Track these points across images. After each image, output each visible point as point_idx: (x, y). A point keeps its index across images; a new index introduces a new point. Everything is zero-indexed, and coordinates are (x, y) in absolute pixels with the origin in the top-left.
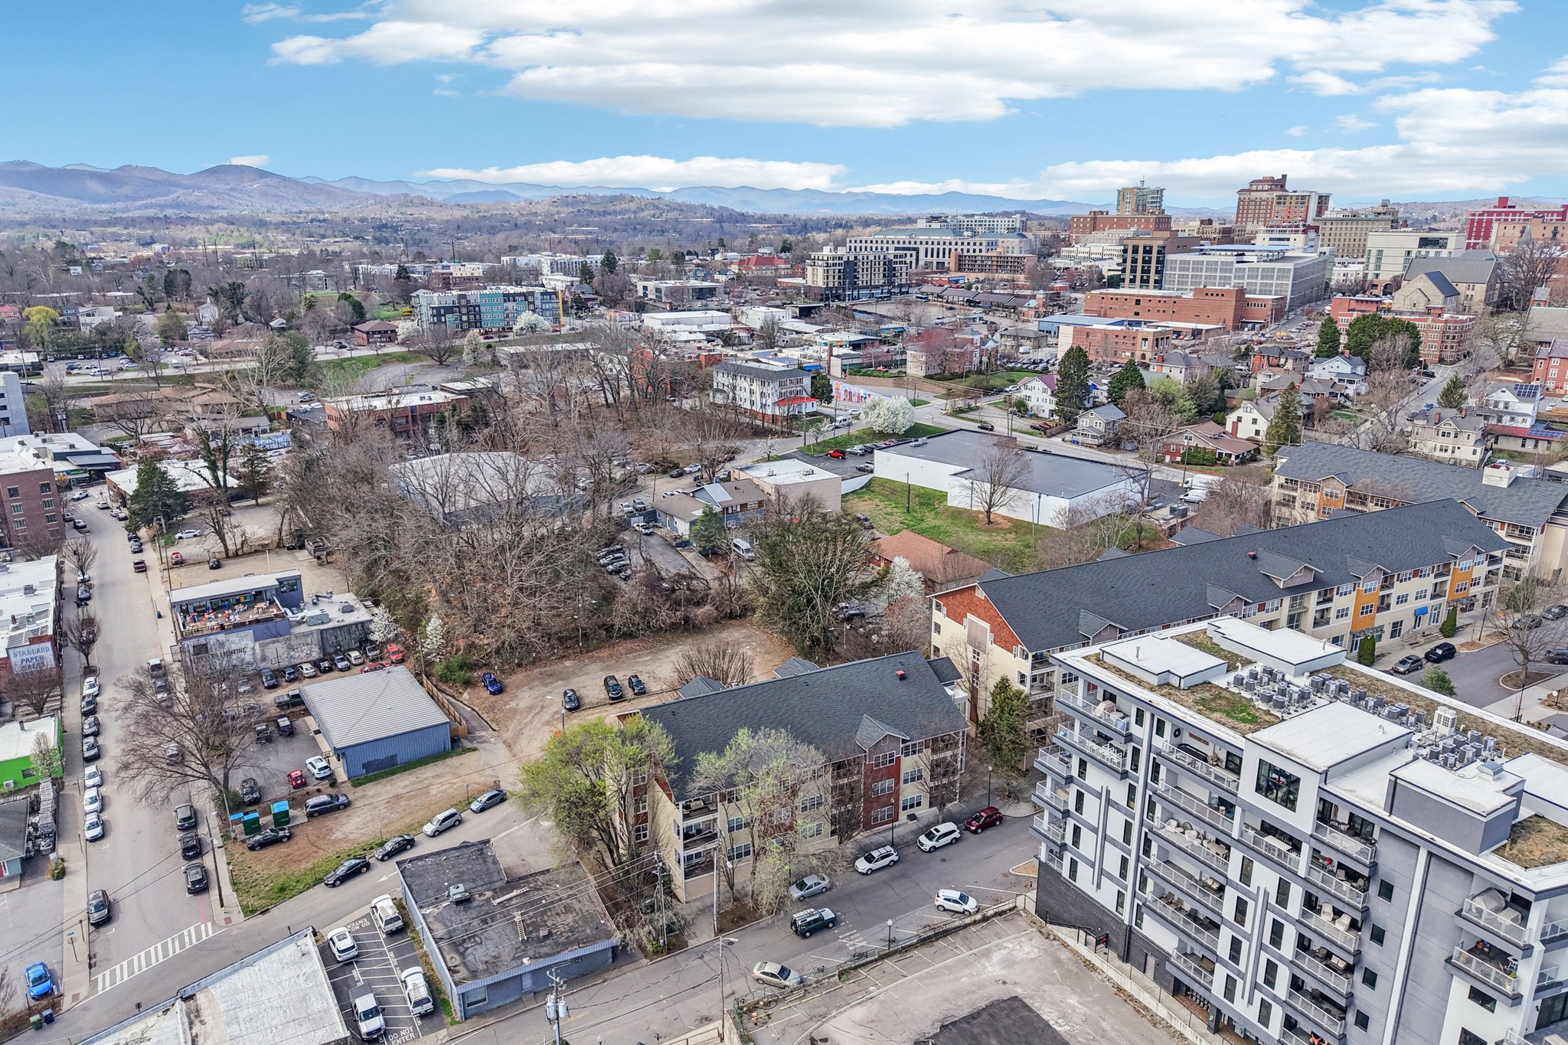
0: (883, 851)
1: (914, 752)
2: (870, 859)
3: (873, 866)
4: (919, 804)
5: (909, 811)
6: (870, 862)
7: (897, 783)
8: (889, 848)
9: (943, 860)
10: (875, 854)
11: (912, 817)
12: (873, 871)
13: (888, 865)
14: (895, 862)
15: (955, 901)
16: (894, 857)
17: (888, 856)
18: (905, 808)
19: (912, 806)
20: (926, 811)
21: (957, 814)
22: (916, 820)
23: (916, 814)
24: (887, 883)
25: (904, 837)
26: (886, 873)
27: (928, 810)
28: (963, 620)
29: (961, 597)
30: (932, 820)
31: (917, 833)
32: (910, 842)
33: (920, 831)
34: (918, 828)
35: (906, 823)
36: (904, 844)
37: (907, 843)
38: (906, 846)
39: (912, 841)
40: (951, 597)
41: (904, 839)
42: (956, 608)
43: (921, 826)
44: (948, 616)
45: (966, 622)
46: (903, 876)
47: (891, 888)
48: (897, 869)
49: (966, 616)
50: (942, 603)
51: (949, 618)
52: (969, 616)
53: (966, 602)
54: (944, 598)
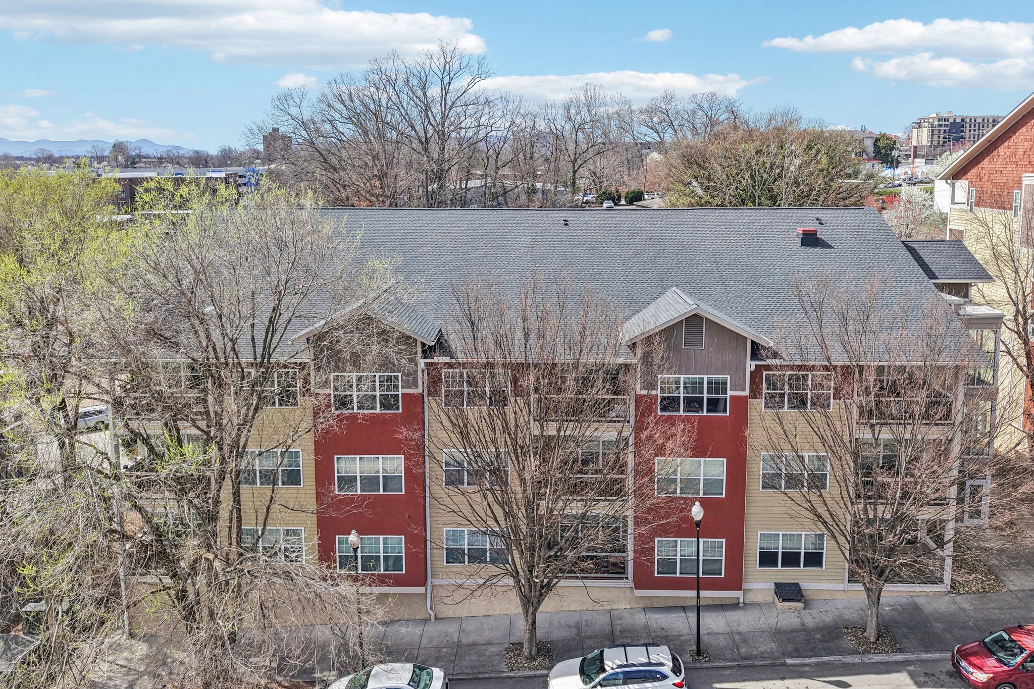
5: (783, 574)
8: (657, 655)
11: (791, 593)
18: (767, 559)
19: (791, 559)
20: (840, 587)
21: (938, 620)
22: (801, 605)
23: (804, 586)
25: (746, 641)
27: (848, 586)
28: (1012, 196)
29: (1009, 147)
30: (852, 615)
31: (790, 641)
32: (755, 658)
33: (801, 636)
34: (798, 628)
35: (772, 605)
36: (735, 660)
37: (746, 658)
38: (740, 667)
39: (765, 659)
40: (987, 159)
41: (741, 645)
42: (997, 178)
43: (811, 625)
44: (978, 203)
45: (1019, 198)
49: (1019, 184)
50: (967, 182)
51: (982, 206)
52: (1028, 179)
53: (1021, 151)
54: (972, 169)
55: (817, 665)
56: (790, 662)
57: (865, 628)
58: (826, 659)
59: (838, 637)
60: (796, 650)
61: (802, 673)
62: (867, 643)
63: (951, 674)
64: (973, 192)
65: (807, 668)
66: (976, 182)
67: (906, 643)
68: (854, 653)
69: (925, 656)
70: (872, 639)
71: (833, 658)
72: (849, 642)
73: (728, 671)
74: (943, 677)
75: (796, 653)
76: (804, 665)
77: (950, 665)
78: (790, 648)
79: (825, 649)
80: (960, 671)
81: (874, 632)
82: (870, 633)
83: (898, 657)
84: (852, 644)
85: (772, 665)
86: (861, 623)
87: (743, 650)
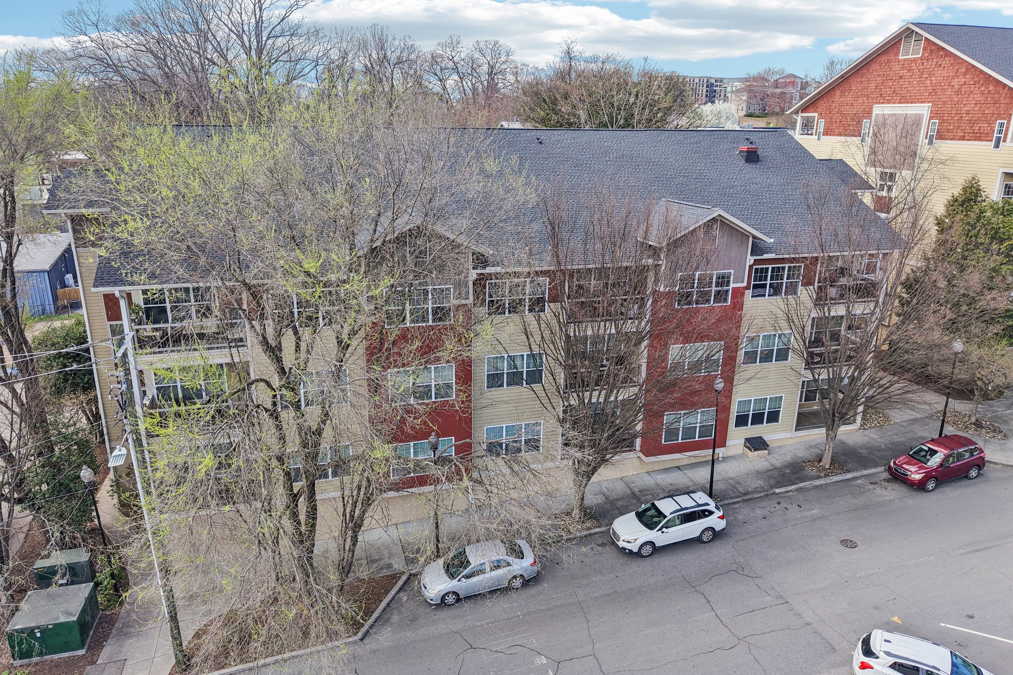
0: (686, 501)
1: (777, 289)
2: (651, 518)
3: (660, 538)
4: (774, 417)
5: (751, 431)
6: (650, 526)
7: (730, 359)
8: (701, 497)
9: (847, 543)
10: (668, 507)
11: (757, 444)
12: (656, 550)
13: (698, 540)
14: (717, 535)
16: (715, 521)
17: (703, 514)
18: (741, 421)
19: (758, 419)
20: (789, 435)
21: (860, 448)
22: (766, 452)
23: (766, 438)
24: (690, 584)
25: (739, 483)
26: (690, 560)
27: (794, 434)
28: (861, 125)
29: (861, 82)
30: (802, 453)
31: (769, 477)
32: (752, 492)
33: (776, 473)
34: (771, 468)
35: (743, 456)
36: (738, 497)
37: (745, 494)
38: (744, 501)
39: (760, 492)
40: (838, 93)
41: (737, 486)
42: (847, 110)
43: (778, 464)
44: (827, 133)
45: (867, 126)
46: (740, 571)
47: (704, 601)
48: (720, 553)
49: (868, 113)
50: (816, 115)
51: (830, 135)
52: (879, 110)
53: (873, 85)
54: (821, 102)
55: (797, 490)
56: (777, 491)
57: (820, 460)
58: (802, 485)
59: (802, 469)
60: (778, 482)
61: (790, 497)
62: (824, 469)
63: (888, 481)
64: (822, 123)
65: (790, 493)
66: (826, 115)
67: (850, 466)
68: (819, 477)
69: (865, 472)
70: (828, 466)
71: (806, 483)
72: (811, 471)
73: (737, 506)
74: (883, 483)
75: (779, 485)
76: (788, 492)
77: (886, 475)
78: (772, 482)
79: (797, 479)
80: (897, 477)
81: (829, 461)
82: (826, 462)
83: (849, 476)
84: (814, 472)
85: (766, 496)
86: (811, 458)
87: (741, 489)
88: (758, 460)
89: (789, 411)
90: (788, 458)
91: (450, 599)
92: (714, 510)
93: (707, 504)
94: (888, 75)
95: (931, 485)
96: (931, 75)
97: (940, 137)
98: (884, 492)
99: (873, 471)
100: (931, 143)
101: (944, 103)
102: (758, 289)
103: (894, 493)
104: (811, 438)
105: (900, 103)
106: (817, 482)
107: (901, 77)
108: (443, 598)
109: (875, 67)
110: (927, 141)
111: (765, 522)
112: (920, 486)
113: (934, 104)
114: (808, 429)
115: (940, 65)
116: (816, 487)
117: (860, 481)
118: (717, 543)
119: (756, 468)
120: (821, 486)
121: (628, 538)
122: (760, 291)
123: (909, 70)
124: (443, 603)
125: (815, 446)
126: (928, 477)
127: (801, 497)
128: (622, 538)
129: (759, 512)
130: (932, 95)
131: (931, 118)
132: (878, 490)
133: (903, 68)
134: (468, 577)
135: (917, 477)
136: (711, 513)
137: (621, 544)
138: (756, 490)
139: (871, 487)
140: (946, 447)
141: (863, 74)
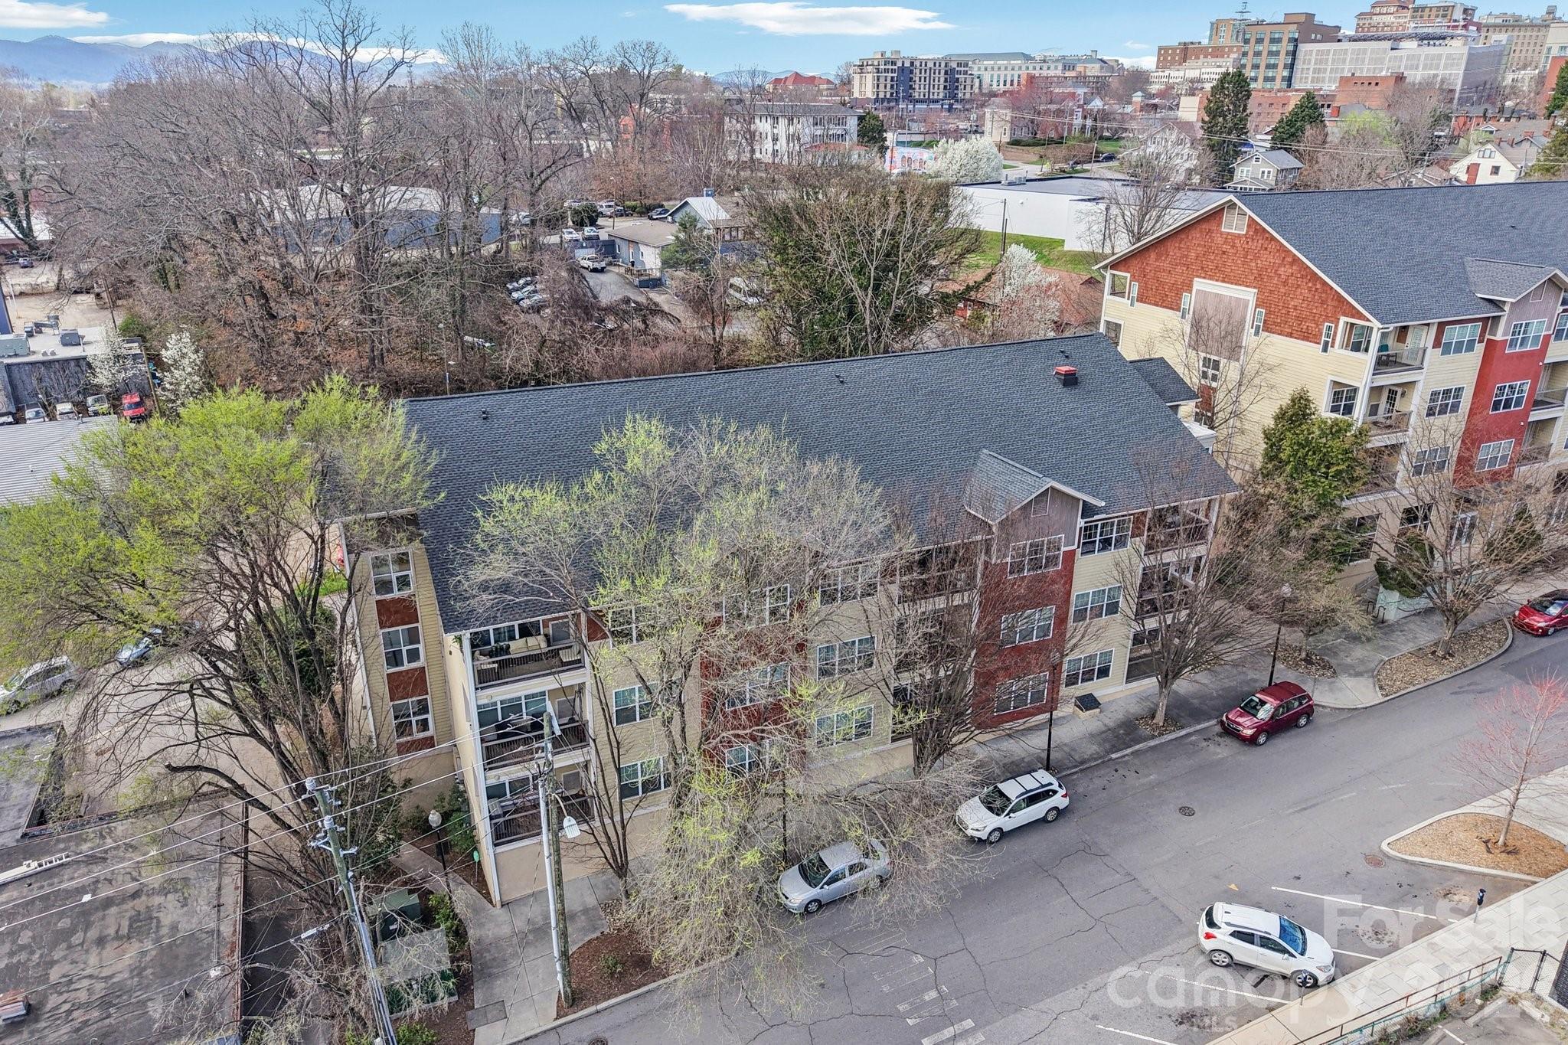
0: (1029, 782)
1: (1106, 544)
2: (997, 803)
3: (1007, 822)
4: (1104, 672)
5: (1082, 689)
6: (998, 812)
7: (1061, 620)
8: (1044, 777)
9: (1186, 811)
10: (1012, 789)
11: (1088, 702)
12: (1003, 835)
13: (1044, 820)
14: (1060, 813)
15: (1266, 942)
16: (1059, 800)
17: (1047, 794)
18: (1072, 680)
19: (1088, 676)
20: (1119, 688)
21: (1193, 698)
22: (1098, 710)
23: (1097, 695)
24: (1043, 869)
25: (1074, 750)
26: (1037, 845)
27: (1125, 687)
28: (1180, 298)
29: (1180, 248)
30: (1135, 709)
31: (1105, 740)
32: (1089, 760)
33: (1110, 735)
34: (1104, 729)
35: (1074, 715)
36: (1075, 767)
37: (1083, 762)
38: (1082, 771)
39: (1096, 760)
40: (1153, 256)
41: (1073, 753)
42: (1164, 277)
43: (1111, 724)
44: (1142, 299)
45: (1188, 301)
46: (1087, 851)
47: (1057, 885)
48: (1065, 833)
49: (1189, 287)
50: (1128, 275)
51: (1145, 302)
52: (1200, 284)
53: (1193, 255)
54: (1134, 262)
55: (1132, 753)
56: (1114, 756)
57: (1153, 717)
58: (1137, 747)
59: (1136, 728)
60: (1113, 746)
61: (1126, 763)
62: (1158, 727)
63: (1220, 735)
64: (1135, 286)
65: (1127, 758)
66: (1140, 277)
67: (1183, 721)
68: (1153, 737)
69: (1199, 727)
70: (1161, 724)
71: (1141, 745)
72: (1145, 730)
73: (1075, 777)
74: (1217, 739)
75: (1115, 749)
76: (1124, 756)
77: (1218, 729)
78: (1108, 746)
79: (1132, 740)
80: (1230, 731)
81: (1163, 718)
82: (1160, 718)
83: (1183, 732)
84: (1148, 731)
85: (1103, 762)
86: (1144, 713)
87: (1076, 757)
88: (1088, 722)
89: (1119, 666)
90: (1120, 716)
91: (813, 907)
92: (1057, 789)
93: (1051, 784)
94: (1210, 247)
95: (1262, 739)
96: (1256, 258)
97: (1267, 329)
98: (1218, 750)
99: (1207, 724)
100: (1257, 333)
101: (1271, 292)
102: (1088, 547)
103: (1224, 750)
104: (1142, 689)
105: (1223, 281)
106: (1152, 743)
107: (1224, 253)
108: (807, 907)
109: (1195, 234)
110: (1253, 331)
111: (1105, 794)
112: (1252, 741)
113: (1261, 292)
114: (1139, 679)
115: (1266, 249)
116: (1151, 748)
117: (1193, 738)
118: (1061, 821)
119: (1089, 730)
120: (1156, 746)
121: (976, 826)
122: (1090, 547)
123: (1233, 247)
124: (806, 912)
125: (1147, 698)
126: (1260, 729)
127: (1136, 761)
128: (970, 827)
129: (1098, 783)
130: (1257, 280)
131: (1257, 306)
132: (1212, 748)
133: (1225, 243)
134: (828, 883)
135: (1249, 732)
136: (1055, 792)
137: (970, 832)
138: (1092, 758)
139: (1205, 744)
140: (1276, 698)
141: (1182, 240)
